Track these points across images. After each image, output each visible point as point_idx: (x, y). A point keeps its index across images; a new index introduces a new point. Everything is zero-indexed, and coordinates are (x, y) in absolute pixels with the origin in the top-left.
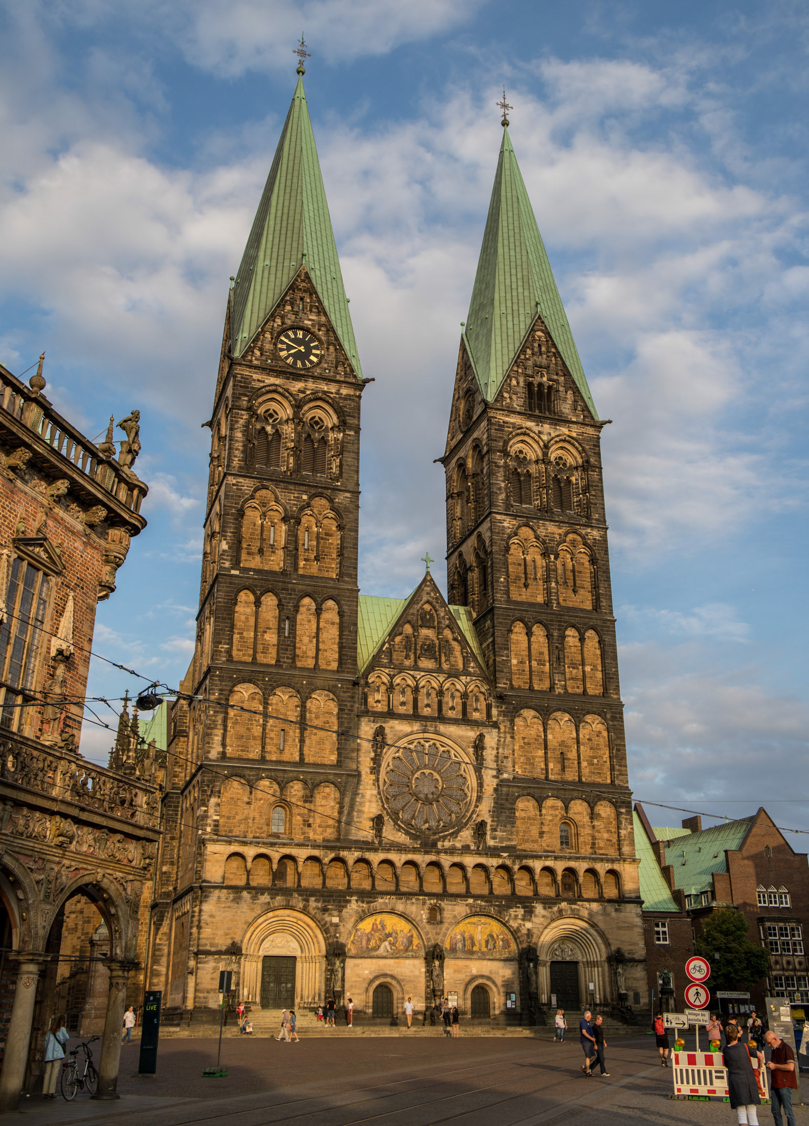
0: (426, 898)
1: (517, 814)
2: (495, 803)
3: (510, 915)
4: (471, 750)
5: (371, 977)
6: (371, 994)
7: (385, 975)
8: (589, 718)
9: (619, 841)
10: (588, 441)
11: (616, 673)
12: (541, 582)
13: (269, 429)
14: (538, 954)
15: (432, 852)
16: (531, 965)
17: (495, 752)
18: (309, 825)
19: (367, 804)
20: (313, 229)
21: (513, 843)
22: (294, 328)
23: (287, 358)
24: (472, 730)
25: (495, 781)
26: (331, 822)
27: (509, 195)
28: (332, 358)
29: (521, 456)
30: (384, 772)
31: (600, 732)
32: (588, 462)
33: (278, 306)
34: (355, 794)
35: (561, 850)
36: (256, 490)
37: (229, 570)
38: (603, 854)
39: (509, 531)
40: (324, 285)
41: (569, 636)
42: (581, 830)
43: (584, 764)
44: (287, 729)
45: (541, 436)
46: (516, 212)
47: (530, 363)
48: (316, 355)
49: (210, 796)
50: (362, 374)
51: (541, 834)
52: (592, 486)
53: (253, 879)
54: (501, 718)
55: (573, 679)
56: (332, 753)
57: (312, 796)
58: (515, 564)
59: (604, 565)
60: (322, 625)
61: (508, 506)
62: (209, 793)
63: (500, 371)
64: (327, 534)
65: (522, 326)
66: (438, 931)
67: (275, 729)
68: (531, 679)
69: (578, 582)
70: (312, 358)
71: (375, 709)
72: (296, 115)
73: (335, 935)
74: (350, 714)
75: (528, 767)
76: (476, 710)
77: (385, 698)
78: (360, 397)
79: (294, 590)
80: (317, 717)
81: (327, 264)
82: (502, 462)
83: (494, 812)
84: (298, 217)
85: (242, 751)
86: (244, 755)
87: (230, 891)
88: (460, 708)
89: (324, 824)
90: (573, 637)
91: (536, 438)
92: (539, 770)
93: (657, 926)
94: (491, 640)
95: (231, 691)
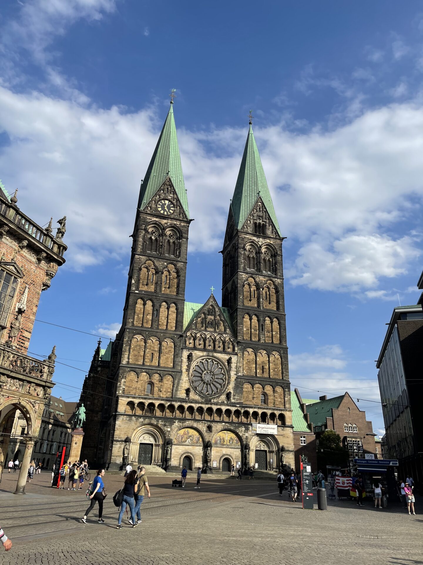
0: (206, 422)
1: (244, 390)
2: (235, 385)
3: (239, 430)
4: (226, 364)
5: (182, 453)
6: (182, 460)
7: (188, 453)
8: (274, 353)
9: (284, 402)
10: (277, 245)
11: (285, 335)
12: (256, 299)
13: (153, 237)
14: (250, 446)
15: (209, 403)
16: (247, 451)
17: (236, 364)
18: (161, 391)
19: (184, 384)
20: (173, 162)
21: (242, 401)
22: (164, 199)
23: (161, 211)
24: (227, 356)
25: (235, 376)
26: (169, 390)
27: (251, 150)
28: (178, 211)
29: (251, 250)
30: (192, 371)
31: (278, 358)
32: (277, 253)
33: (158, 191)
34: (180, 379)
35: (261, 405)
36: (146, 261)
37: (135, 291)
38: (278, 407)
39: (244, 279)
40: (177, 183)
41: (267, 320)
42: (269, 397)
43: (271, 371)
44: (154, 353)
45: (259, 243)
46: (253, 157)
47: (255, 215)
48: (172, 210)
49: (122, 378)
50: (190, 218)
51: (253, 398)
52: (278, 262)
53: (137, 412)
54: (239, 351)
55: (268, 337)
56: (171, 363)
57: (162, 380)
58: (246, 291)
59: (282, 293)
60: (170, 313)
61: (245, 269)
62: (121, 377)
63: (243, 218)
64: (173, 278)
65: (253, 200)
66: (210, 435)
67: (149, 353)
68: (251, 336)
69: (271, 300)
70: (171, 211)
71: (189, 346)
72: (169, 119)
73: (168, 435)
74: (179, 348)
75: (249, 371)
76: (229, 348)
77: (193, 342)
78: (188, 226)
79: (160, 299)
80: (166, 349)
81: (178, 175)
82: (243, 253)
83: (234, 388)
84: (167, 157)
85: (136, 361)
86: (137, 363)
87: (128, 416)
88: (222, 346)
89: (167, 391)
90: (269, 320)
91: (257, 243)
92: (253, 373)
93: (302, 437)
94: (236, 321)
95: (133, 338)
